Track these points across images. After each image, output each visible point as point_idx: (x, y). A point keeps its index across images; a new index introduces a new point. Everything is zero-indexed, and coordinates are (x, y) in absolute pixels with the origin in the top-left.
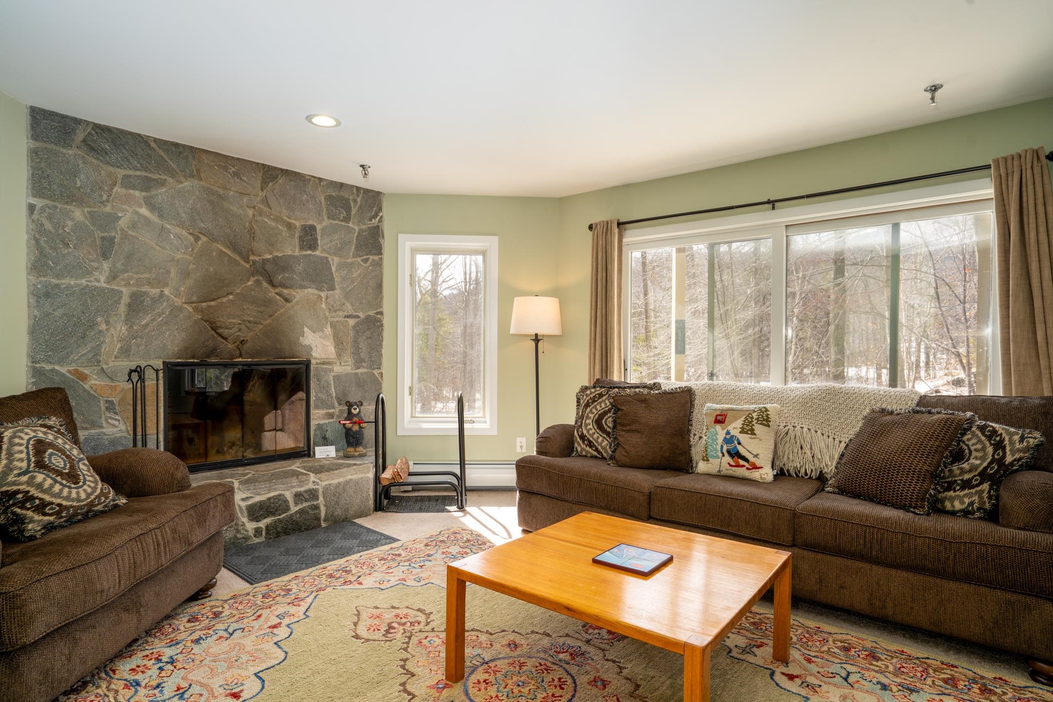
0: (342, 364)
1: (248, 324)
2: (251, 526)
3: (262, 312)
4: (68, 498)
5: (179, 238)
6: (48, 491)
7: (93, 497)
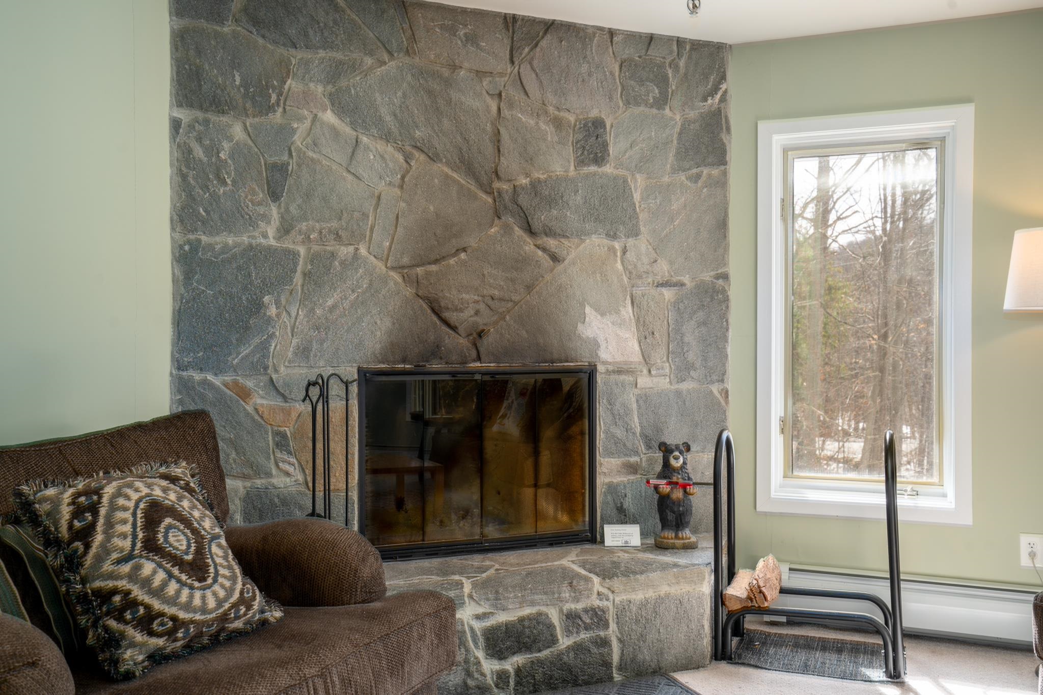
0: (653, 372)
1: (490, 302)
2: (490, 666)
3: (513, 280)
4: (187, 607)
5: (382, 157)
6: (158, 593)
7: (227, 606)
